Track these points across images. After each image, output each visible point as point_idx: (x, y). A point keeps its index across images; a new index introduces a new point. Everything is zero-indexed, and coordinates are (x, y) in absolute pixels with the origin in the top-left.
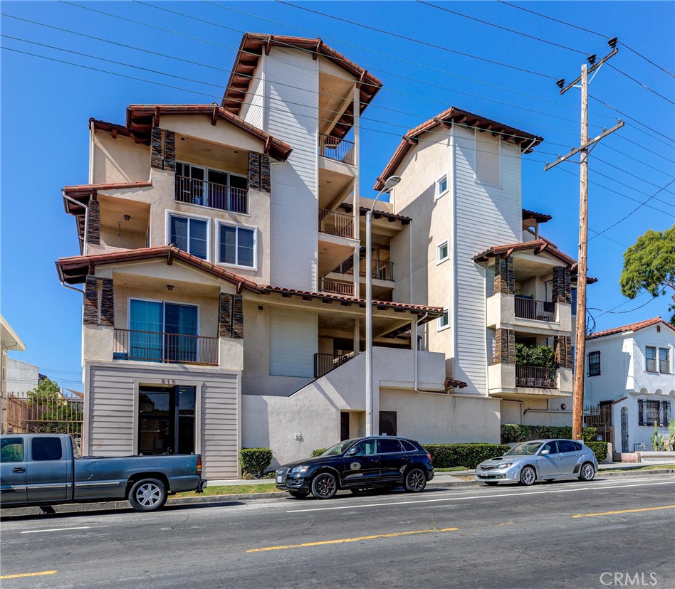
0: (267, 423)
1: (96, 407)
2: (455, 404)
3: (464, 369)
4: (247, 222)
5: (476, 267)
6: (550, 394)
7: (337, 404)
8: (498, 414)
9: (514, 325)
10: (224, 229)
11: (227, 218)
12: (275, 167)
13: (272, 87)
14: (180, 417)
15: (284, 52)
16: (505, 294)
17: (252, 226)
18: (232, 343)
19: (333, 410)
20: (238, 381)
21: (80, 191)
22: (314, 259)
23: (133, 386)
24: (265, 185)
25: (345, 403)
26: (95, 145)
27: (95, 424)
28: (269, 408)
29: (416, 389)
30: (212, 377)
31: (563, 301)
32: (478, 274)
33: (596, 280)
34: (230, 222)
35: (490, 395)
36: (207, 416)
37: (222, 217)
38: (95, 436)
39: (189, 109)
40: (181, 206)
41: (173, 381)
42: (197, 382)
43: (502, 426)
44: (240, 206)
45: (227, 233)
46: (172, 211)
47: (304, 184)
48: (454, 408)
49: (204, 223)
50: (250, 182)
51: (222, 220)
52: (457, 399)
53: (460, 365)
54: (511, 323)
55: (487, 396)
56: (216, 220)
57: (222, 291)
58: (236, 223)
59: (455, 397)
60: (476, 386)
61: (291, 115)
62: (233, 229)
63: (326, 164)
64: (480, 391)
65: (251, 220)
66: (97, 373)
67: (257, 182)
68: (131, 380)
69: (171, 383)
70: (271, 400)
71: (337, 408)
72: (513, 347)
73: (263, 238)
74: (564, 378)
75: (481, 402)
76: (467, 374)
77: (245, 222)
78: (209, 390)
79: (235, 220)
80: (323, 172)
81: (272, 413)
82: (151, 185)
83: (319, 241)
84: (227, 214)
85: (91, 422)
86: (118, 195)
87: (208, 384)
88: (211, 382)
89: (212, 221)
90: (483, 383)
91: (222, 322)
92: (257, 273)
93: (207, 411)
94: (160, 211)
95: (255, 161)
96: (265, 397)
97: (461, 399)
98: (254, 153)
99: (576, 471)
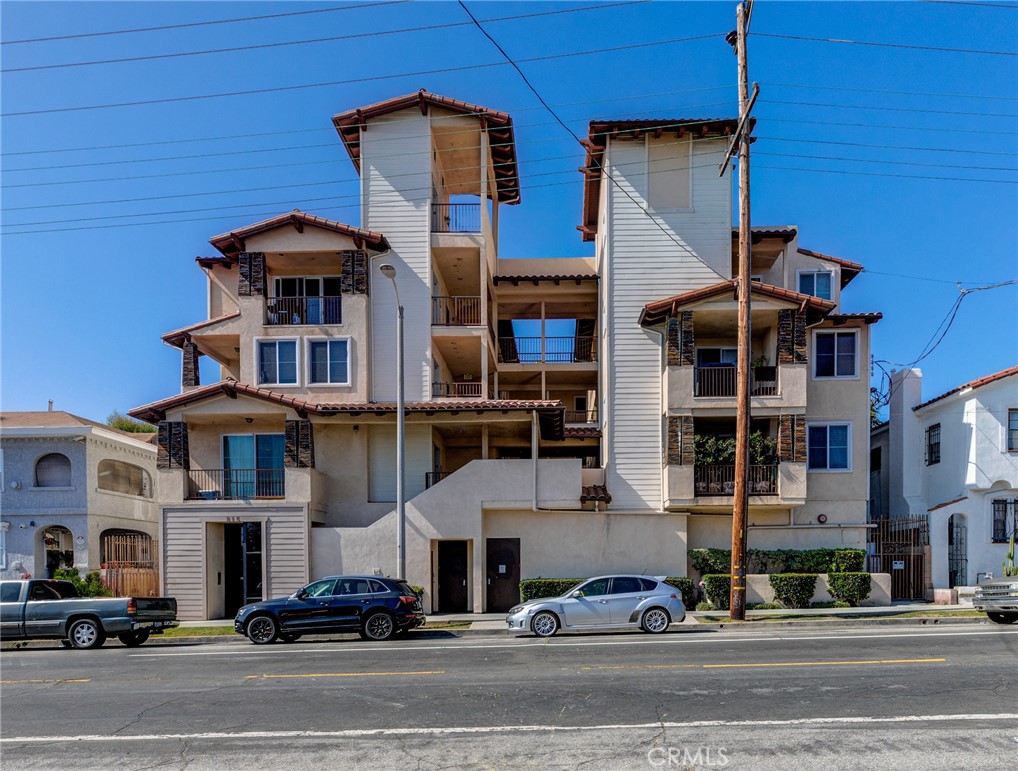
0: (340, 557)
1: (169, 548)
2: (609, 524)
3: (624, 477)
4: (339, 333)
5: (645, 333)
6: (760, 503)
7: (425, 533)
8: (683, 536)
9: (693, 409)
10: (315, 346)
11: (317, 333)
12: (377, 261)
13: (372, 168)
14: (248, 555)
15: (386, 120)
16: (675, 367)
17: (344, 336)
18: (298, 473)
19: (422, 540)
20: (305, 514)
21: (175, 336)
22: (426, 360)
23: (199, 525)
24: (362, 285)
25: (435, 531)
26: (212, 282)
27: (169, 564)
28: (342, 542)
29: (534, 509)
30: (277, 511)
31: (788, 362)
32: (650, 342)
33: (879, 316)
34: (320, 337)
35: (665, 509)
36: (273, 553)
37: (313, 333)
38: (169, 575)
39: (267, 225)
40: (270, 330)
41: (238, 518)
42: (262, 517)
43: (689, 552)
44: (334, 316)
45: (318, 349)
46: (260, 338)
47: (413, 272)
48: (608, 529)
49: (293, 343)
50: (343, 286)
51: (311, 337)
52: (612, 517)
53: (618, 471)
54: (687, 406)
55: (661, 511)
56: (306, 338)
57: (288, 418)
58: (326, 337)
59: (609, 515)
60: (644, 498)
61: (397, 194)
62: (324, 344)
63: (441, 241)
64: (652, 505)
65: (343, 330)
66: (169, 515)
67: (349, 285)
68: (197, 520)
69: (236, 520)
70: (345, 533)
71: (426, 538)
72: (688, 440)
73: (358, 347)
74: (790, 477)
75: (652, 520)
76: (630, 482)
77: (337, 333)
78: (274, 525)
79: (327, 333)
80: (437, 253)
81: (346, 546)
82: (239, 315)
83: (433, 338)
84: (317, 329)
85: (165, 562)
86: (209, 332)
87: (272, 519)
88: (275, 517)
89: (302, 340)
90: (657, 493)
91: (287, 452)
92: (350, 390)
93: (273, 547)
94: (248, 339)
95: (347, 261)
96: (338, 529)
97: (619, 517)
98: (346, 252)
99: (633, 619)
